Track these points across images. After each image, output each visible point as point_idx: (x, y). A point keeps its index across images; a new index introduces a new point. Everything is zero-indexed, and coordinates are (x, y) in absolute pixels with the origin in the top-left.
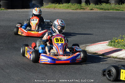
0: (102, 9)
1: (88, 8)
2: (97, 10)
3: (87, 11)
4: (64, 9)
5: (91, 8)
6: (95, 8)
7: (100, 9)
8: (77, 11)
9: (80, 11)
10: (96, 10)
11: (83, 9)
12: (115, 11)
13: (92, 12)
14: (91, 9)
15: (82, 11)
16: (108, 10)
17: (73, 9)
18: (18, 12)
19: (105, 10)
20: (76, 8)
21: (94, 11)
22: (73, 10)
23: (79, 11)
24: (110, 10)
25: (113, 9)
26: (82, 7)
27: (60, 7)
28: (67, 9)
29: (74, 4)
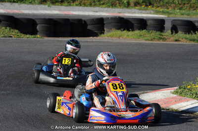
0: (194, 40)
1: (172, 38)
2: (185, 41)
3: (169, 43)
4: (134, 38)
5: (177, 38)
6: (182, 39)
7: (191, 40)
8: (153, 42)
9: (158, 42)
11: (163, 39)
13: (177, 44)
14: (176, 40)
15: (161, 42)
17: (147, 38)
18: (58, 41)
20: (153, 37)
21: (180, 43)
22: (148, 40)
23: (156, 42)
26: (163, 36)
27: (128, 36)
28: (138, 39)
29: (150, 32)
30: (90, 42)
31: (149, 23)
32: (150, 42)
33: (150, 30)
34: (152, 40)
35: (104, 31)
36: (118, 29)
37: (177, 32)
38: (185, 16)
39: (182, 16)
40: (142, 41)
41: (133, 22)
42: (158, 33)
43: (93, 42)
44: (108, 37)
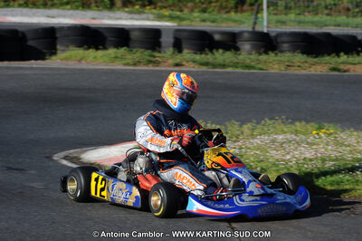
0: (207, 64)
2: (192, 66)
4: (104, 62)
5: (178, 61)
6: (188, 62)
7: (202, 64)
8: (137, 68)
9: (146, 68)
10: (189, 67)
11: (154, 62)
12: (240, 70)
14: (177, 65)
15: (151, 67)
16: (224, 66)
17: (124, 62)
19: (214, 66)
20: (137, 60)
21: (183, 69)
22: (128, 64)
24: (229, 66)
25: (235, 65)
26: (154, 57)
27: (95, 58)
28: (113, 62)
29: (135, 50)
30: (26, 69)
31: (134, 35)
32: (131, 68)
33: (134, 47)
34: (135, 65)
35: (56, 49)
36: (80, 47)
37: (180, 51)
38: (208, 24)
39: (203, 24)
40: (119, 66)
41: (106, 34)
42: (148, 52)
43: (32, 68)
44: (62, 60)
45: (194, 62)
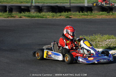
10: (24, 18)
12: (39, 18)
19: (32, 17)
45: (25, 16)
